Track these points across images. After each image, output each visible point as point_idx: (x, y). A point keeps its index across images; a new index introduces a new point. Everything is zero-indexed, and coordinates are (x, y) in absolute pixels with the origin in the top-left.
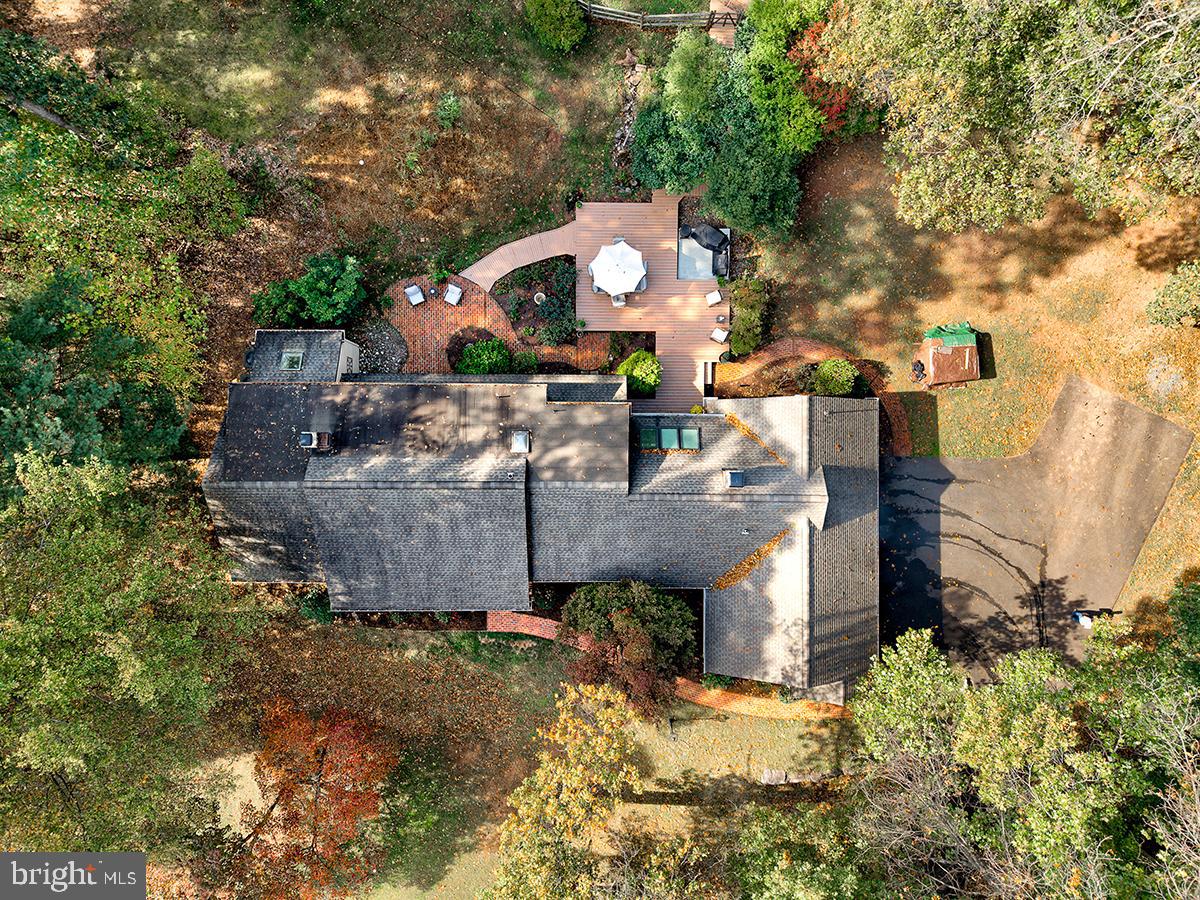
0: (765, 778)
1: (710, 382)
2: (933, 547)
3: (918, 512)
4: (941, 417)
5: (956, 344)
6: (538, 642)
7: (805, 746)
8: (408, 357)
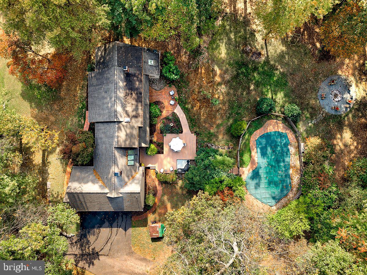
0: (49, 183)
1: (151, 168)
2: (108, 226)
3: (118, 222)
4: (142, 228)
5: (159, 232)
6: (83, 124)
7: (56, 193)
8: (157, 91)
